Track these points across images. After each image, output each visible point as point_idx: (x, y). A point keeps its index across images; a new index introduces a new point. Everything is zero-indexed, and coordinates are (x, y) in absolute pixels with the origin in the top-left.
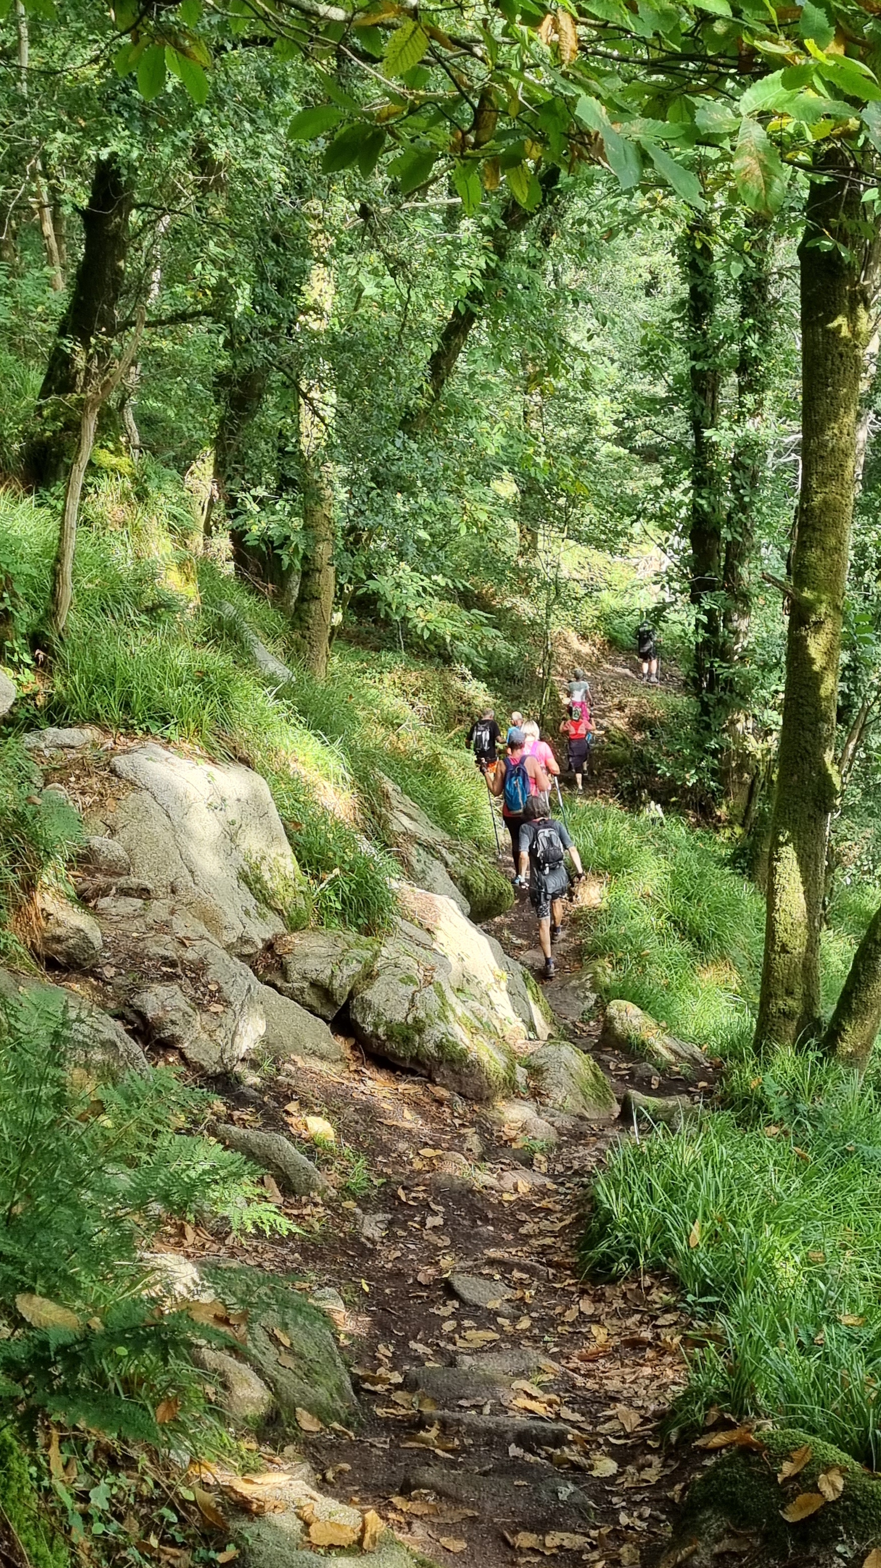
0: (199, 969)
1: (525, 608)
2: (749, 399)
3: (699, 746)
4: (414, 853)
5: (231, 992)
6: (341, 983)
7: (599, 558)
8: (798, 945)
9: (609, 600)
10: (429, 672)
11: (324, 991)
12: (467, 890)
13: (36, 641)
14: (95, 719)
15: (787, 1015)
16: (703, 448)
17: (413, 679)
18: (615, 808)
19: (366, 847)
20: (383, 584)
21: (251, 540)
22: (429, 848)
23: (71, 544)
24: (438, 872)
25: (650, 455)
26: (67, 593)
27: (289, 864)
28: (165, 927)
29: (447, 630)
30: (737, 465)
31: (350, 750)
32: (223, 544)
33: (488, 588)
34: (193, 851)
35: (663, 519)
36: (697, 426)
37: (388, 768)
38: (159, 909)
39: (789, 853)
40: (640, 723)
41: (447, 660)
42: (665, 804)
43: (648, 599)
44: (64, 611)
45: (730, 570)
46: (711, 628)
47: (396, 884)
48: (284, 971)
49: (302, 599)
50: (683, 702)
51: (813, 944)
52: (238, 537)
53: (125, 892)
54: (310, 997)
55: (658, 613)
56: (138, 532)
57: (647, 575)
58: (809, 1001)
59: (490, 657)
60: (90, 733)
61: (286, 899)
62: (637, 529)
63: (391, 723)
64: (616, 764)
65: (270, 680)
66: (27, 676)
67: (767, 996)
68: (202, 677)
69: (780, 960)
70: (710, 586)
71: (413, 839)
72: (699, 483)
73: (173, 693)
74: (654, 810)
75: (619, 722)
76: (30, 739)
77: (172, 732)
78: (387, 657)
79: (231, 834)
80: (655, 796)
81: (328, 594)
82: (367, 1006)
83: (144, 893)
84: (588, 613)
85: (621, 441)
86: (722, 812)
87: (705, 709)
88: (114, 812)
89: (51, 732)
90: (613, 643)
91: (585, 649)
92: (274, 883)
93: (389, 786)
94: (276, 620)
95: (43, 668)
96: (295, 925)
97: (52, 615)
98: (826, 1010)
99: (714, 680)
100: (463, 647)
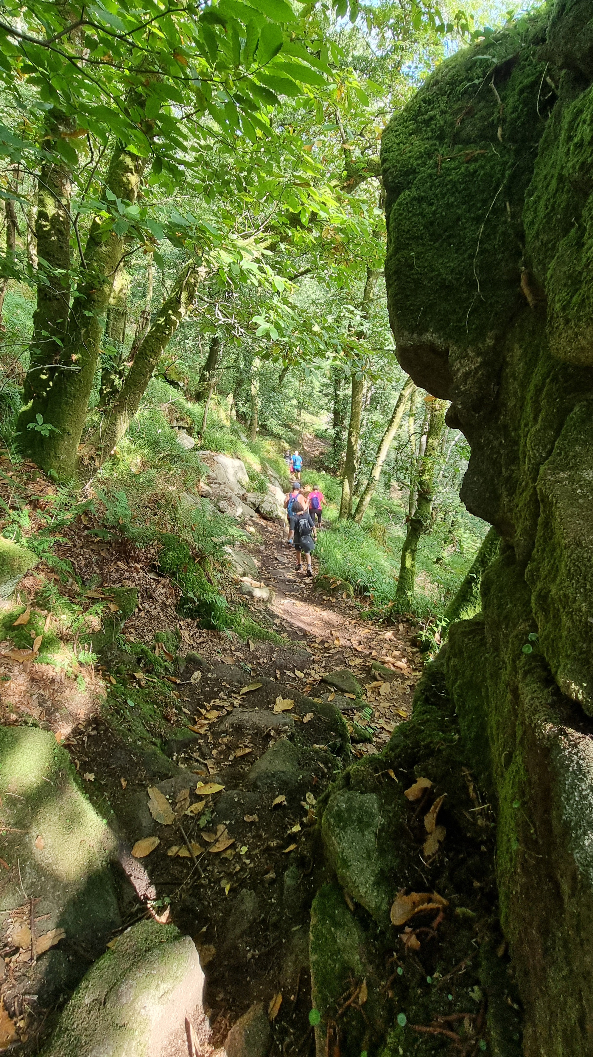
0: (230, 498)
1: (297, 428)
2: (347, 385)
3: (334, 459)
4: (272, 479)
5: (236, 503)
6: (257, 503)
7: (314, 418)
8: (348, 499)
9: (316, 427)
10: (277, 441)
11: (254, 505)
12: (283, 487)
13: (198, 433)
14: (210, 449)
15: (345, 513)
16: (337, 396)
17: (273, 442)
18: (315, 471)
19: (262, 477)
20: (267, 423)
21: (240, 412)
22: (275, 478)
23: (206, 414)
24: (277, 483)
25: (326, 395)
26: (205, 424)
27: (247, 479)
28: (224, 490)
29: (281, 433)
30: (344, 399)
31: (260, 457)
32: (234, 412)
33: (290, 423)
34: (229, 476)
35: (328, 410)
36: (336, 391)
37: (267, 462)
38: (222, 487)
39: (346, 481)
40: (322, 453)
41: (280, 438)
42: (326, 471)
43: (324, 427)
44: (205, 427)
45: (342, 421)
46: (337, 434)
47: (268, 485)
48: (246, 500)
49: (250, 425)
50: (331, 449)
51: (351, 499)
52: (237, 412)
53: (216, 483)
54: (251, 506)
55: (326, 430)
56: (218, 411)
57: (324, 422)
58: (350, 510)
59: (289, 438)
60: (209, 452)
61: (246, 486)
62: (322, 412)
63: (268, 452)
64: (316, 462)
65: (244, 442)
66: (197, 440)
67: (341, 509)
68: (231, 442)
69: (344, 502)
70: (337, 425)
71: (272, 476)
72: (336, 403)
73: (226, 445)
74: (324, 472)
75: (317, 453)
76: (197, 453)
77: (225, 452)
78: (268, 437)
79: (236, 473)
80: (324, 469)
81: (256, 425)
82: (262, 507)
83: (219, 484)
84: (311, 429)
85: (320, 392)
86: (338, 473)
87: (335, 451)
88: (214, 468)
89: (201, 451)
90: (317, 436)
91: (310, 437)
92: (244, 483)
93: (267, 465)
94: (245, 429)
95: (200, 439)
96: (248, 491)
97: (202, 428)
98: (353, 512)
99: (337, 445)
100: (284, 436)
